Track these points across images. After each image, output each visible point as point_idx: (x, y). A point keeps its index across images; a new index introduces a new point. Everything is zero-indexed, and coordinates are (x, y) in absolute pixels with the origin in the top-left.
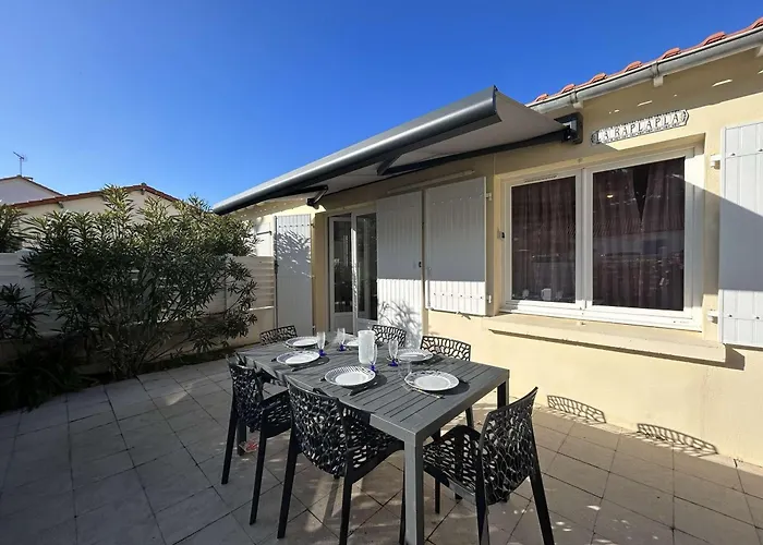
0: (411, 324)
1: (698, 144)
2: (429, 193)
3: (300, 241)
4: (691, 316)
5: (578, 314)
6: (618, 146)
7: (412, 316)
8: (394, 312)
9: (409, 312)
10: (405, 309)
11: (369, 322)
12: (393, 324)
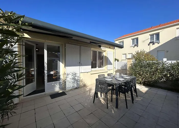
10: (74, 74)
11: (54, 82)
12: (71, 79)
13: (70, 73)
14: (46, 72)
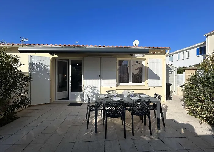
0: (95, 91)
1: (145, 59)
2: (102, 59)
3: (44, 66)
4: (144, 83)
5: (130, 85)
6: (137, 57)
7: (95, 88)
8: (89, 88)
9: (94, 87)
10: (93, 87)
11: (76, 93)
12: (89, 92)
13: (89, 86)
14: (70, 83)
